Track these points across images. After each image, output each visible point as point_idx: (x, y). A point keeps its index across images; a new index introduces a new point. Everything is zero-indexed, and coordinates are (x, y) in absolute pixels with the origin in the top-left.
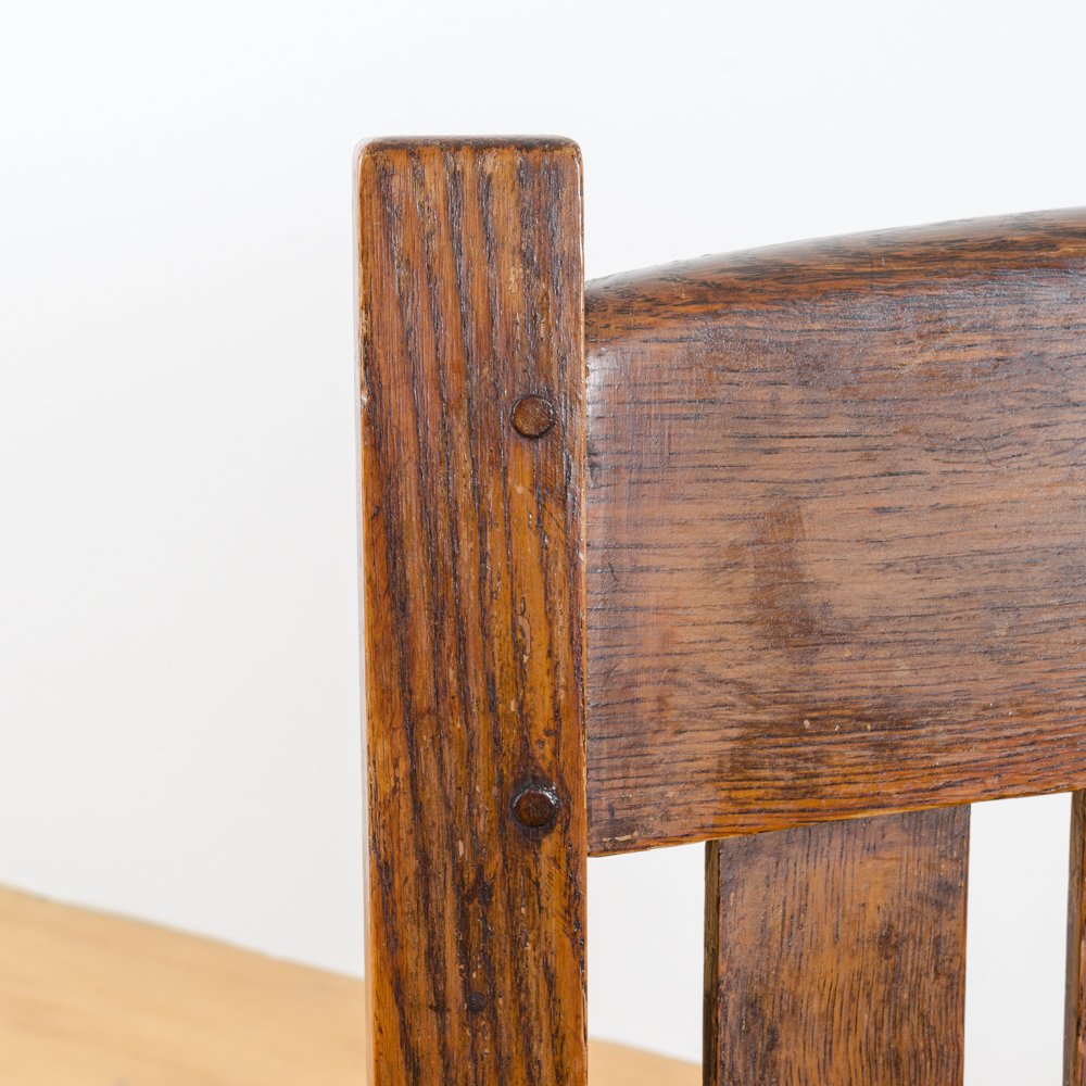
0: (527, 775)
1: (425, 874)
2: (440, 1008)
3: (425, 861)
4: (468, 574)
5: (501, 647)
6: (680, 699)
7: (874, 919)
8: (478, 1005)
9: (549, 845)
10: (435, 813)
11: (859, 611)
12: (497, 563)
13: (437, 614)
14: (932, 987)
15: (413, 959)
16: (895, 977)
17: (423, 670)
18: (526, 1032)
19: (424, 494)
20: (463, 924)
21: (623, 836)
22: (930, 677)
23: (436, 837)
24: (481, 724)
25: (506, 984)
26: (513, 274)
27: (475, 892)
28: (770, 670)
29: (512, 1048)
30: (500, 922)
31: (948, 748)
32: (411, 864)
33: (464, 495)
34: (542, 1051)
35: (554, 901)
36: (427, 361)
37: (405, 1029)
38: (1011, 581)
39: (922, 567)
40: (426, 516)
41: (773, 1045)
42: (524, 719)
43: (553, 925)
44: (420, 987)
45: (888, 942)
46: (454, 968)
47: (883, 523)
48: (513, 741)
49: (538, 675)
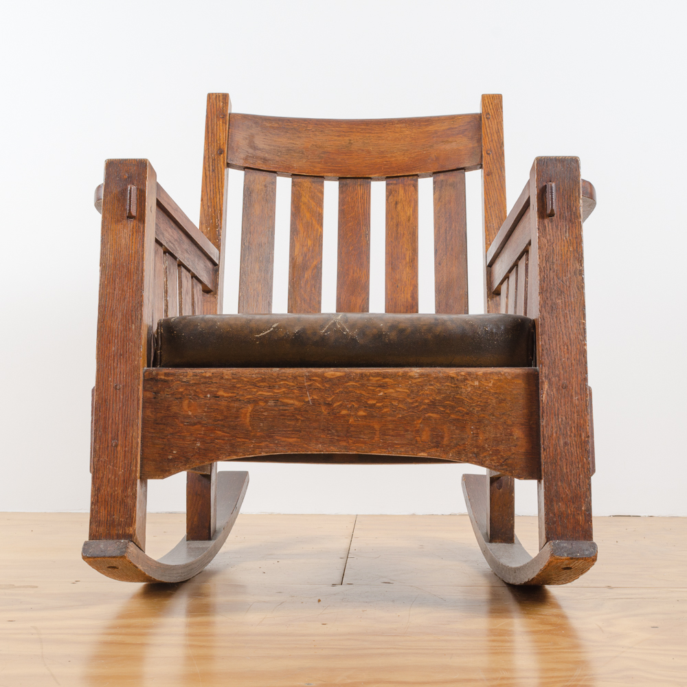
0: (220, 149)
1: (209, 158)
2: (209, 171)
3: (209, 156)
4: (215, 130)
5: (218, 136)
6: (239, 150)
8: (213, 170)
9: (222, 156)
10: (210, 152)
11: (261, 147)
12: (218, 129)
13: (212, 133)
14: (271, 192)
15: (207, 166)
16: (266, 190)
17: (210, 139)
18: (218, 173)
19: (212, 123)
20: (212, 162)
22: (270, 157)
23: (210, 154)
24: (216, 144)
25: (216, 169)
26: (222, 104)
27: (214, 159)
28: (251, 151)
29: (217, 175)
30: (216, 163)
31: (272, 164)
32: (207, 157)
33: (215, 123)
34: (220, 176)
35: (222, 161)
36: (212, 111)
37: (205, 172)
38: (280, 149)
39: (269, 145)
41: (250, 193)
42: (220, 143)
44: (207, 169)
45: (265, 186)
46: (211, 167)
47: (265, 140)
48: (219, 145)
49: (221, 139)
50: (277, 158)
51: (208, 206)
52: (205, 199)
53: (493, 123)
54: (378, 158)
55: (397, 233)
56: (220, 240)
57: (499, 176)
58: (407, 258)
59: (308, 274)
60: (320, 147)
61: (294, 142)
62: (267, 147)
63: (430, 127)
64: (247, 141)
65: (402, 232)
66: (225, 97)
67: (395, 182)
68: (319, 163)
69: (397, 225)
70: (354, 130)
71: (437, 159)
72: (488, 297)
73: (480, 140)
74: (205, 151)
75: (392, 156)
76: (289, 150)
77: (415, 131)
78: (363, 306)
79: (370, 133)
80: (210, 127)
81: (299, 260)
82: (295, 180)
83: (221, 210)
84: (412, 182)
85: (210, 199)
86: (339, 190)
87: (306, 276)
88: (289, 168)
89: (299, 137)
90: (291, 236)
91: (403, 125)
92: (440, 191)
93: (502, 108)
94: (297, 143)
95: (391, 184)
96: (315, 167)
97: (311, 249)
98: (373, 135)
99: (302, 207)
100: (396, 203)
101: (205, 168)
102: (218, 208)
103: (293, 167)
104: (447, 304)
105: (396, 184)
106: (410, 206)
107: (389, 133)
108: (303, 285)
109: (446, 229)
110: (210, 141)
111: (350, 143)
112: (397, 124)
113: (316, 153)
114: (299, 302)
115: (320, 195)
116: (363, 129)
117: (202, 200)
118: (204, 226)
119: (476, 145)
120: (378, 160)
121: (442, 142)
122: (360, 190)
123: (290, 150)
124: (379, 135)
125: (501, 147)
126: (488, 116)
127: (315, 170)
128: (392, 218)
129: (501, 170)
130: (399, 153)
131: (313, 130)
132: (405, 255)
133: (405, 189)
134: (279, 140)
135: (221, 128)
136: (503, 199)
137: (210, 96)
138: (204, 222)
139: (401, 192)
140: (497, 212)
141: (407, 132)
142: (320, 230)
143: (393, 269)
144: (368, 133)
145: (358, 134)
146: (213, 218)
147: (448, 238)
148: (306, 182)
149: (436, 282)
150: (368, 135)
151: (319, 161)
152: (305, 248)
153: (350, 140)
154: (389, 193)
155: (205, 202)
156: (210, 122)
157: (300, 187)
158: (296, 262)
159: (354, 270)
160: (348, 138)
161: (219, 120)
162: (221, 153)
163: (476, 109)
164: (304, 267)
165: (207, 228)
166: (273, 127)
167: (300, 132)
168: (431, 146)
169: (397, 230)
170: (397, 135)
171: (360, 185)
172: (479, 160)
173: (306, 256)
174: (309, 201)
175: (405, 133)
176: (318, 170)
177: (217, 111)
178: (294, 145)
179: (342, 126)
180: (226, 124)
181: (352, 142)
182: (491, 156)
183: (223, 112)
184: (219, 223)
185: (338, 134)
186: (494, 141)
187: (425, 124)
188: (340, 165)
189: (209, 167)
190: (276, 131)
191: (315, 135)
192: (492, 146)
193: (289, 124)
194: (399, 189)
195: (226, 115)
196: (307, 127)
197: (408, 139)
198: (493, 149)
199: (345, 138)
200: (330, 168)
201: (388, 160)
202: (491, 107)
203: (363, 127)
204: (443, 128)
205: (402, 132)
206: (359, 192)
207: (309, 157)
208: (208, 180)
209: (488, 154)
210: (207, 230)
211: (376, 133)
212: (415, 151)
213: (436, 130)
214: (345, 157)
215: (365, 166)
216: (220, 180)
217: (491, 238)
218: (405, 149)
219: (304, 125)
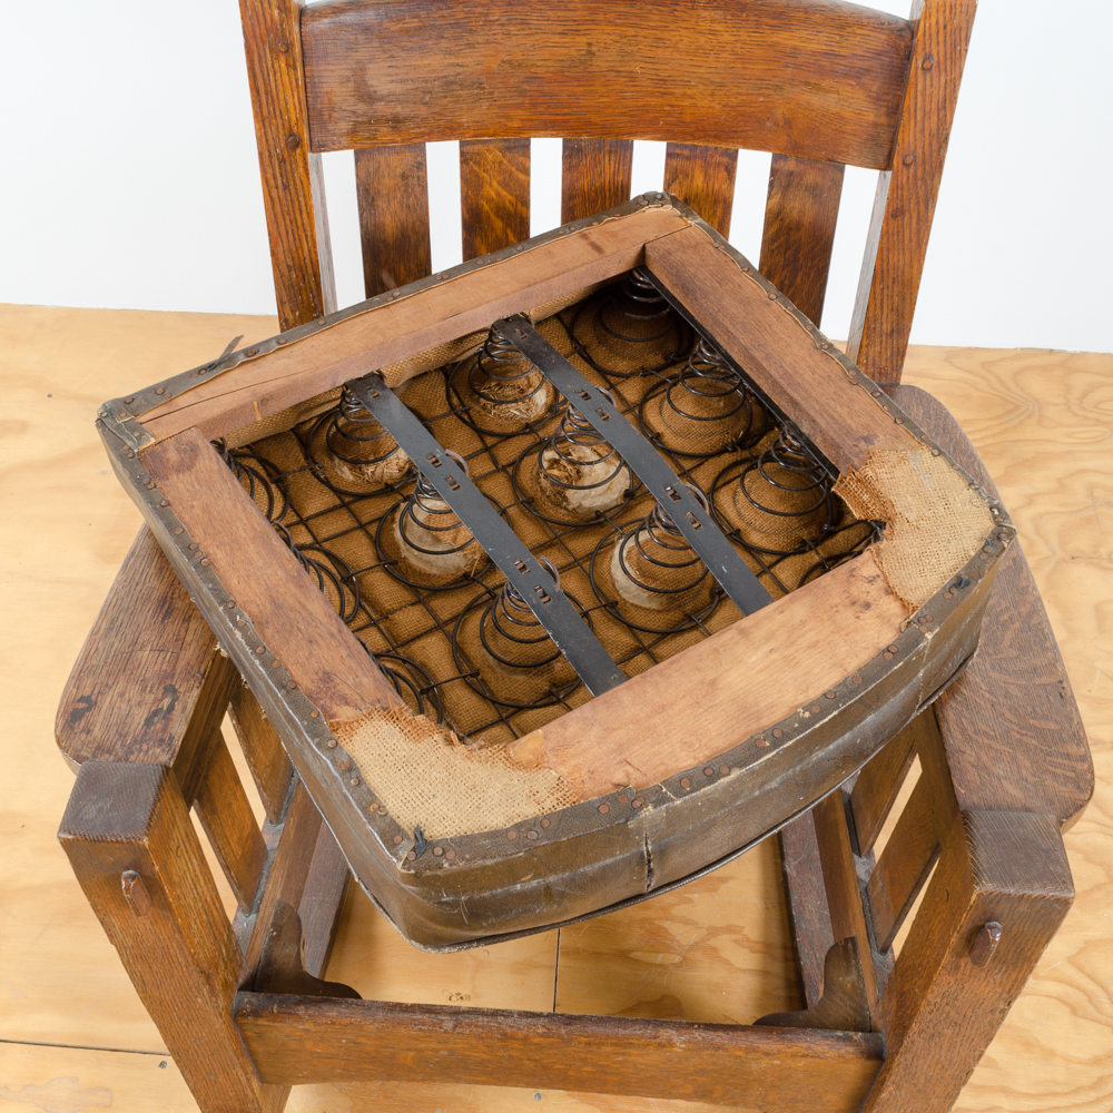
0: (292, 134)
1: (270, 156)
2: (277, 188)
3: (270, 153)
4: (273, 85)
5: (282, 102)
6: (335, 115)
7: (399, 171)
8: (286, 187)
9: (298, 151)
10: (271, 142)
11: (385, 92)
12: (279, 82)
13: (267, 94)
14: (417, 189)
15: (270, 176)
16: (407, 185)
17: (264, 108)
18: (297, 194)
19: (261, 67)
20: (280, 168)
21: (323, 147)
22: (408, 110)
23: (272, 147)
24: (280, 122)
25: (291, 183)
26: (276, 12)
27: (282, 161)
28: (361, 108)
29: (295, 198)
30: (289, 168)
31: (414, 128)
32: (267, 154)
33: (270, 66)
34: (301, 199)
35: (301, 164)
36: (258, 33)
37: (269, 192)
38: (429, 85)
39: (402, 81)
40: (262, 72)
41: (373, 200)
42: (290, 121)
43: (301, 170)
44: (272, 182)
45: (404, 176)
46: (279, 179)
47: (391, 70)
48: (287, 125)
49: (292, 110)
50: (423, 111)
51: (288, 266)
52: (279, 253)
53: (935, 83)
54: (652, 94)
57: (919, 220)
60: (520, 65)
61: (459, 61)
62: (398, 88)
63: (785, 35)
64: (351, 85)
67: (687, 152)
68: (518, 106)
70: (601, 17)
71: (788, 123)
73: (895, 111)
74: (259, 138)
75: (685, 95)
76: (448, 84)
77: (744, 36)
79: (639, 26)
82: (466, 149)
83: (317, 276)
84: (725, 160)
85: (290, 250)
86: (564, 163)
88: (451, 128)
89: (470, 45)
92: (784, 195)
93: (967, 41)
94: (467, 61)
95: (678, 155)
96: (508, 118)
98: (645, 32)
99: (486, 208)
101: (265, 181)
103: (460, 125)
105: (688, 158)
107: (683, 32)
110: (265, 114)
111: (589, 52)
112: (705, 8)
113: (512, 81)
115: (521, 176)
117: (273, 254)
118: (288, 309)
119: (883, 120)
120: (653, 101)
121: (806, 83)
122: (610, 166)
123: (452, 82)
124: (659, 34)
125: (940, 147)
126: (927, 65)
127: (509, 124)
129: (927, 207)
130: (702, 87)
131: (503, 20)
133: (706, 175)
134: (426, 62)
135: (287, 79)
136: (915, 272)
138: (285, 299)
139: (699, 178)
140: (896, 299)
141: (727, 37)
144: (632, 26)
145: (610, 28)
146: (304, 292)
148: (492, 151)
150: (631, 31)
151: (519, 101)
153: (590, 45)
154: (674, 176)
155: (280, 257)
156: (256, 62)
157: (478, 163)
160: (585, 39)
161: (277, 58)
162: (295, 146)
165: (293, 311)
166: (407, 32)
167: (471, 32)
168: (778, 88)
170: (702, 40)
171: (610, 152)
174: (500, 194)
175: (721, 39)
176: (516, 124)
177: (268, 35)
178: (459, 70)
179: (571, 6)
180: (295, 69)
181: (594, 49)
182: (912, 171)
183: (284, 36)
184: (316, 300)
185: (560, 29)
186: (927, 133)
187: (775, 22)
188: (566, 111)
189: (275, 178)
190: (415, 39)
191: (508, 34)
192: (919, 145)
193: (445, 13)
194: (693, 171)
195: (292, 44)
196: (487, 15)
197: (725, 55)
198: (919, 151)
199: (578, 39)
200: (544, 117)
201: (674, 103)
202: (941, 39)
203: (622, 9)
204: (814, 46)
205: (713, 32)
206: (607, 170)
207: (496, 94)
208: (278, 209)
209: (904, 164)
210: (294, 316)
211: (653, 28)
212: (740, 91)
213: (794, 48)
214: (577, 89)
215: (623, 114)
216: (304, 208)
217: (871, 353)
218: (719, 80)
219: (479, 10)
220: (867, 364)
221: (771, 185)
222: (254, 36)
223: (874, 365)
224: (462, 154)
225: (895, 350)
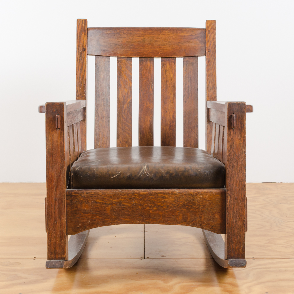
0: (84, 48)
1: (79, 53)
2: (79, 59)
4: (81, 39)
5: (83, 42)
9: (85, 52)
10: (79, 50)
13: (80, 40)
15: (78, 57)
17: (79, 43)
18: (84, 61)
19: (79, 35)
22: (107, 49)
23: (79, 51)
24: (82, 46)
25: (83, 58)
26: (84, 25)
29: (83, 62)
30: (82, 55)
31: (108, 53)
33: (81, 35)
34: (84, 62)
37: (78, 60)
38: (112, 44)
39: (106, 43)
42: (84, 46)
43: (85, 56)
44: (78, 58)
46: (80, 58)
47: (104, 41)
48: (83, 46)
49: (85, 43)
50: (110, 49)
51: (80, 77)
52: (78, 74)
53: (211, 35)
55: (166, 86)
56: (85, 94)
57: (213, 63)
58: (171, 98)
59: (125, 106)
60: (130, 42)
61: (118, 40)
63: (182, 33)
65: (168, 85)
66: (85, 21)
67: (165, 60)
68: (130, 50)
69: (166, 82)
70: (146, 33)
71: (185, 50)
72: (207, 122)
73: (205, 43)
74: (77, 49)
75: (164, 47)
77: (175, 35)
78: (151, 121)
79: (154, 35)
80: (79, 37)
81: (122, 99)
82: (119, 59)
83: (86, 79)
84: (173, 61)
85: (80, 74)
86: (139, 64)
87: (125, 107)
88: (116, 54)
89: (120, 38)
90: (117, 87)
91: (169, 31)
92: (186, 66)
93: (215, 27)
94: (120, 41)
95: (164, 61)
96: (128, 53)
97: (127, 94)
98: (155, 36)
99: (122, 73)
100: (166, 71)
101: (77, 58)
102: (84, 78)
103: (118, 53)
104: (189, 122)
105: (166, 61)
106: (172, 72)
107: (163, 35)
108: (123, 111)
109: (189, 86)
110: (79, 44)
111: (144, 40)
112: (166, 31)
113: (128, 45)
114: (122, 120)
115: (130, 66)
116: (150, 33)
118: (78, 87)
119: (203, 45)
120: (157, 49)
121: (188, 42)
122: (149, 64)
123: (116, 44)
124: (158, 36)
125: (215, 48)
126: (209, 32)
127: (128, 54)
128: (164, 78)
129: (214, 60)
130: (167, 45)
131: (127, 33)
132: (170, 97)
133: (170, 64)
134: (111, 40)
135: (84, 37)
136: (215, 74)
137: (78, 20)
138: (78, 85)
139: (168, 65)
140: (212, 80)
141: (171, 35)
142: (131, 84)
143: (164, 103)
144: (152, 35)
145: (148, 35)
146: (82, 83)
147: (190, 90)
148: (124, 60)
149: (184, 110)
150: (152, 36)
152: (124, 93)
153: (144, 38)
154: (163, 65)
155: (78, 75)
157: (121, 63)
158: (120, 100)
159: (146, 103)
160: (143, 37)
161: (83, 33)
162: (84, 51)
163: (204, 26)
164: (124, 103)
165: (79, 88)
166: (107, 33)
167: (120, 35)
168: (182, 43)
169: (166, 84)
170: (166, 36)
171: (149, 61)
172: (204, 53)
173: (124, 97)
174: (125, 70)
175: (170, 36)
176: (129, 54)
177: (82, 29)
178: (118, 42)
179: (140, 31)
180: (86, 35)
181: (145, 39)
182: (210, 53)
183: (84, 29)
184: (85, 85)
185: (138, 36)
186: (212, 45)
187: (180, 31)
188: (139, 51)
189: (79, 57)
190: (109, 35)
191: (128, 36)
192: (211, 47)
193: (115, 31)
194: (167, 64)
195: (86, 31)
196: (124, 32)
197: (171, 39)
198: (211, 49)
199: (142, 37)
200: (135, 53)
201: (162, 49)
202: (211, 27)
203: (150, 32)
204: (188, 35)
205: (169, 35)
206: (149, 65)
207: (125, 48)
208: (79, 64)
209: (208, 51)
210: (80, 89)
211: (156, 35)
212: (175, 45)
213: (184, 35)
214: (142, 47)
215: (151, 52)
216: (85, 64)
217: (209, 94)
218: (170, 44)
219: (122, 31)
220: (209, 96)
221: (183, 64)
222: (79, 29)
223: (210, 96)
224: (118, 60)
225: (214, 93)
